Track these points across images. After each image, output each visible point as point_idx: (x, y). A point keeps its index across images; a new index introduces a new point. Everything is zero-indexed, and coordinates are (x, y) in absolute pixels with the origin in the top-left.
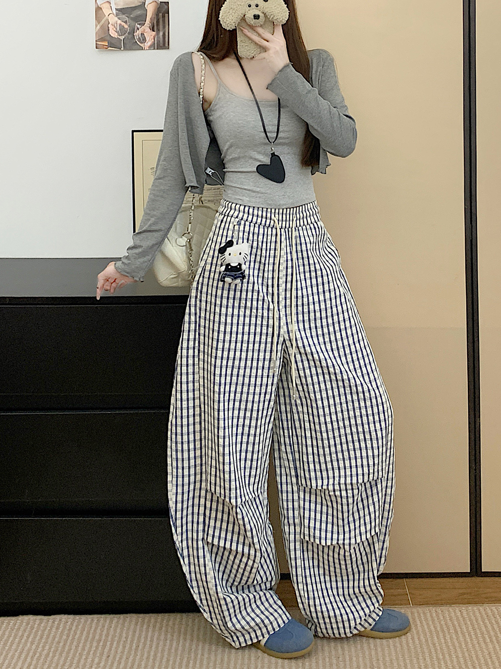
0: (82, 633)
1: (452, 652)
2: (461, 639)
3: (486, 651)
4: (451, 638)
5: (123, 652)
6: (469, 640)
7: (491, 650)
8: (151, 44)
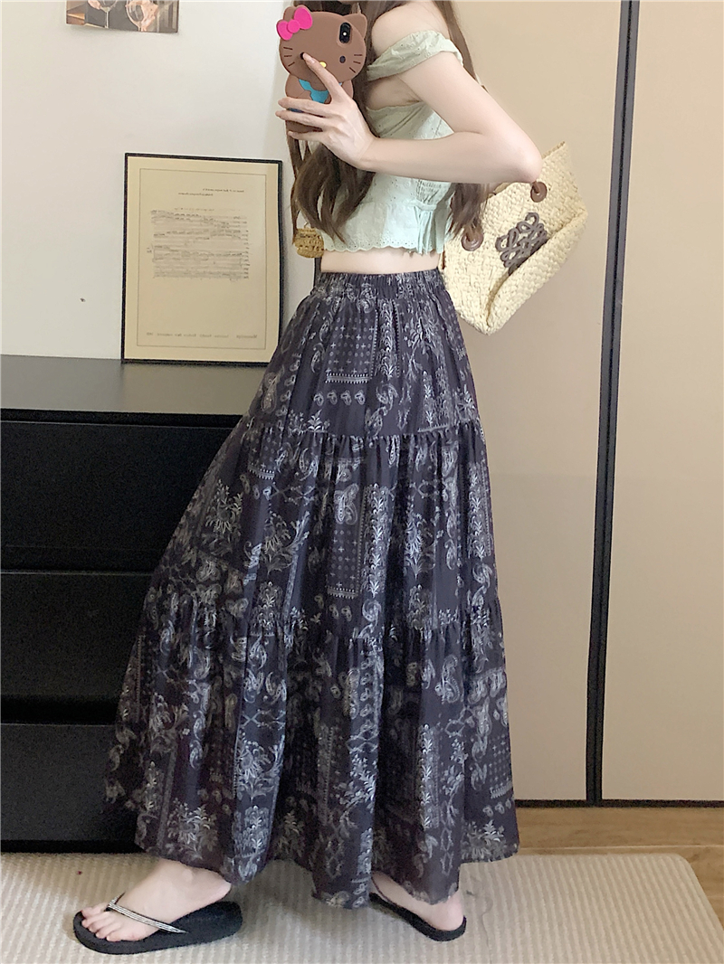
8: (151, 24)
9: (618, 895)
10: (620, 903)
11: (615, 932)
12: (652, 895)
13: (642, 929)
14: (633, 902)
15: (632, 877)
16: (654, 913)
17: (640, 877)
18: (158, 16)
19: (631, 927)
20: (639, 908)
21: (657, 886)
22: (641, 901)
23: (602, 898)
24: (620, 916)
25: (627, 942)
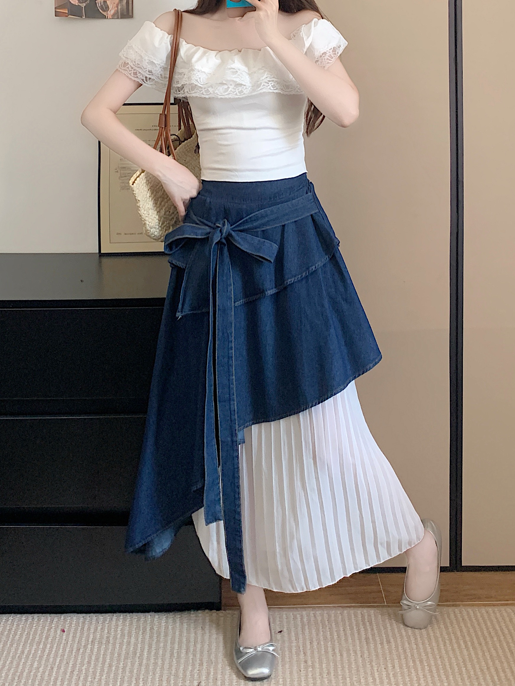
0: (21, 635)
1: (424, 660)
2: (434, 644)
3: (460, 659)
4: (423, 644)
5: (63, 655)
6: (442, 646)
7: (467, 657)
8: (115, 12)
9: (468, 638)
10: (469, 644)
11: (466, 666)
12: (495, 639)
13: (487, 664)
14: (480, 644)
15: (479, 624)
16: (497, 652)
17: (486, 625)
18: (119, 7)
19: (479, 662)
20: (485, 648)
21: (500, 632)
22: (486, 643)
23: (454, 641)
24: (469, 655)
25: (476, 674)
